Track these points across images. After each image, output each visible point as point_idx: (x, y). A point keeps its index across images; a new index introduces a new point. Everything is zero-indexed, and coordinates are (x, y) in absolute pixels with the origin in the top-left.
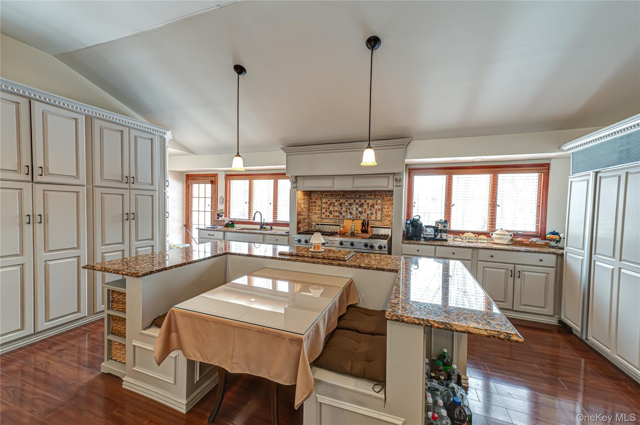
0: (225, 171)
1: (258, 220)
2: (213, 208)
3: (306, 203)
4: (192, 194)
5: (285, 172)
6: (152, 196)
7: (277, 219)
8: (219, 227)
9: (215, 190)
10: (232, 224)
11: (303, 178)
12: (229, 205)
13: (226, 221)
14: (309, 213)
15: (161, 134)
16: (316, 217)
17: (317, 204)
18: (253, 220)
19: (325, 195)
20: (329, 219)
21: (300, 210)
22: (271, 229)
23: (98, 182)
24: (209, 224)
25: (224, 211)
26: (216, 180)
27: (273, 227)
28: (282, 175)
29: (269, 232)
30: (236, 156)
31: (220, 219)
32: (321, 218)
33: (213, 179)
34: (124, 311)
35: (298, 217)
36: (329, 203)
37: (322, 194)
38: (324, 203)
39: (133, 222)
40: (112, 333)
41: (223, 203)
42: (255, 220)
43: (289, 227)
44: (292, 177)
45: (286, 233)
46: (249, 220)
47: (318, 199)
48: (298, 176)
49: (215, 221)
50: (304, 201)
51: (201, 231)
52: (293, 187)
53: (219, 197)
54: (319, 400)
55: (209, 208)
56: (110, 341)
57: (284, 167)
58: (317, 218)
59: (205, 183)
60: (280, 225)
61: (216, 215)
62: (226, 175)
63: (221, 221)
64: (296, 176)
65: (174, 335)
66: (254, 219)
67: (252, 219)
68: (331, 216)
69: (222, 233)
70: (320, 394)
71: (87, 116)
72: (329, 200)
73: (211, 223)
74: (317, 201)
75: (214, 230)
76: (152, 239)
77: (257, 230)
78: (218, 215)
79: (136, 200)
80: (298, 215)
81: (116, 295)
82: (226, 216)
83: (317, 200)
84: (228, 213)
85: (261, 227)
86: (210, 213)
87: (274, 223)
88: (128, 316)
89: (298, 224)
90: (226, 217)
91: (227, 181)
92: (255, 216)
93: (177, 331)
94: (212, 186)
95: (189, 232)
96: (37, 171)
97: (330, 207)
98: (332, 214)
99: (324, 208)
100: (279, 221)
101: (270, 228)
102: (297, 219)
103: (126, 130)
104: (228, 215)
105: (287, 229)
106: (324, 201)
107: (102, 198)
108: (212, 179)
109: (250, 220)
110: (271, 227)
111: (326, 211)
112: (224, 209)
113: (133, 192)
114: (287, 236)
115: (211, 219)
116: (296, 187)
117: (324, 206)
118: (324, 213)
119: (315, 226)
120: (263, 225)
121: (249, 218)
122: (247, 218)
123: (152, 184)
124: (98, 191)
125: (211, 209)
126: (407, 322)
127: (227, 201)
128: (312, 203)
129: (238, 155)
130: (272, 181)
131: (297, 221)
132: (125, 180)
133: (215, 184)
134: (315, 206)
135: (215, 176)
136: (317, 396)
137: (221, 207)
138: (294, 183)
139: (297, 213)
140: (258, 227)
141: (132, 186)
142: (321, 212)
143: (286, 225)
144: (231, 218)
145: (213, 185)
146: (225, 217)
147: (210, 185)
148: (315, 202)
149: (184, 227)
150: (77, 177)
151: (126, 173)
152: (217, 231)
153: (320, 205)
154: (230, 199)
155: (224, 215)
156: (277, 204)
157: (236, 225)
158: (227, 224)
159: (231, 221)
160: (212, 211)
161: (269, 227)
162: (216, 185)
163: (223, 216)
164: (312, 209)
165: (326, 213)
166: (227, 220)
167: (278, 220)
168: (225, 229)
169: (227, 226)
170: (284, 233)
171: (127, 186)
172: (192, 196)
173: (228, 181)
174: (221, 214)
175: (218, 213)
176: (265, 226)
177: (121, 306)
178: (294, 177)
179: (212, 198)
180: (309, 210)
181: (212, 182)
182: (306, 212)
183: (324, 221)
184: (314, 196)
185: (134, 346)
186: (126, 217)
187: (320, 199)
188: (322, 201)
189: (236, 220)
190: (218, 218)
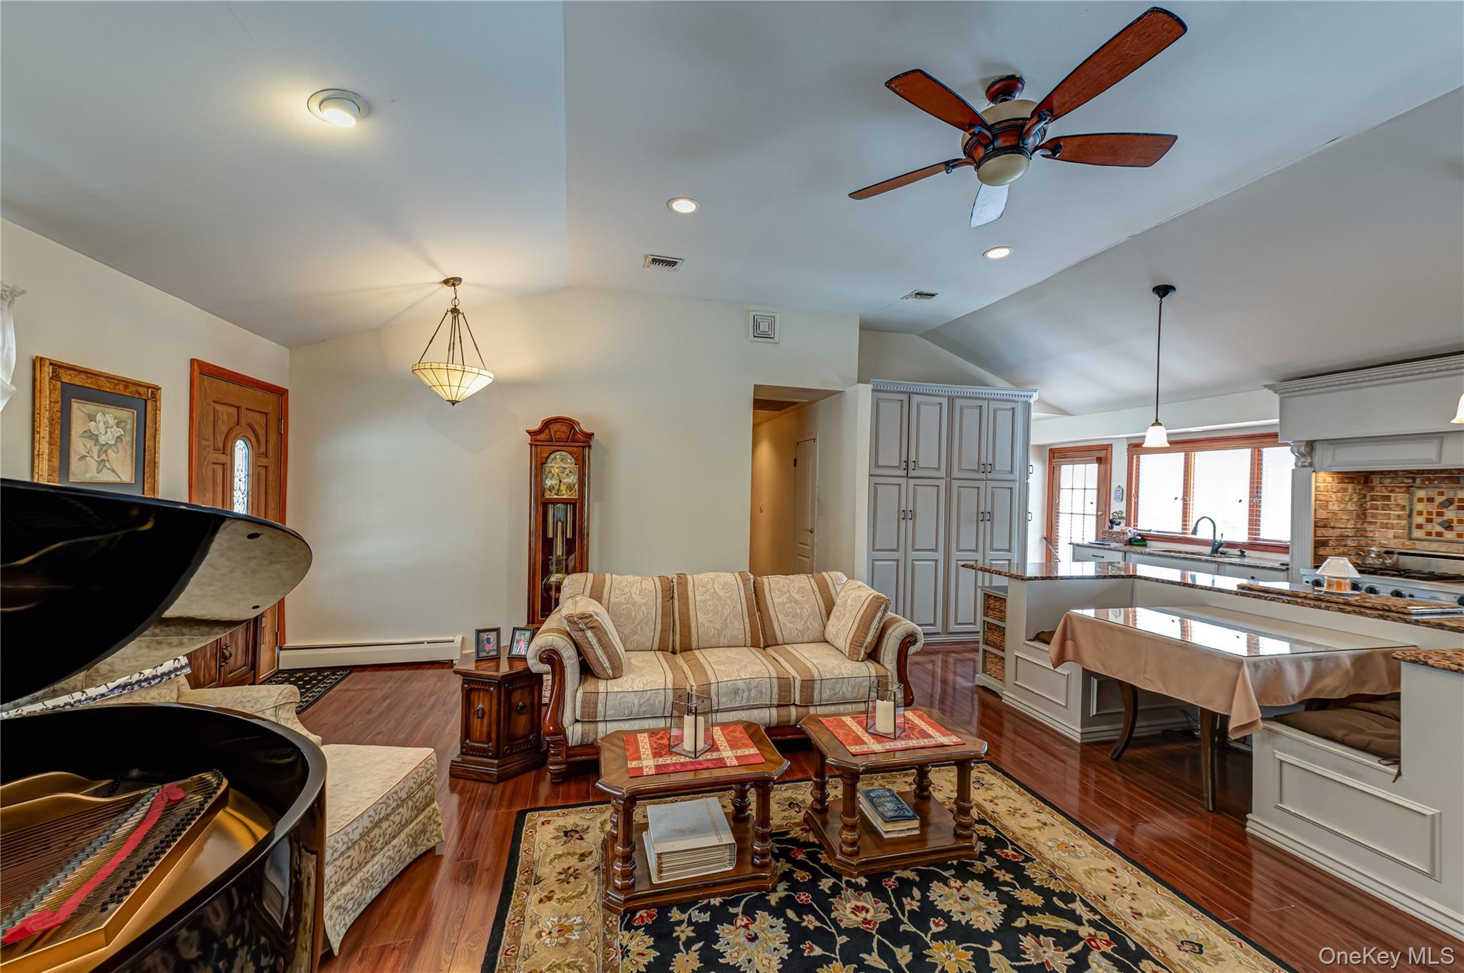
0: (1128, 438)
1: (1205, 533)
2: (1100, 509)
3: (1351, 500)
4: (1059, 483)
5: (1277, 430)
6: (1011, 488)
7: (1259, 534)
8: (1114, 545)
9: (1105, 474)
10: (1142, 540)
11: (1332, 444)
12: (1136, 503)
13: (1129, 534)
14: (1362, 524)
15: (1026, 399)
16: (1391, 536)
17: (1393, 502)
18: (1192, 534)
19: (1423, 481)
20: (1441, 541)
21: (1322, 514)
22: (1242, 555)
23: (956, 474)
24: (1091, 537)
25: (1124, 515)
26: (1109, 455)
27: (1247, 553)
28: (1270, 438)
29: (1237, 560)
30: (1153, 425)
31: (1116, 528)
32: (1410, 539)
33: (1102, 454)
34: (1003, 619)
35: (1318, 532)
36: (1439, 499)
37: (1414, 479)
38: (1420, 500)
39: (988, 524)
40: (986, 644)
41: (1122, 500)
42: (1198, 533)
43: (1288, 553)
44: (1297, 444)
45: (1281, 564)
46: (1183, 533)
47: (1397, 489)
48: (1315, 441)
49: (1104, 532)
50: (1340, 494)
51: (1077, 548)
52: (1300, 464)
53: (1114, 486)
54: (1278, 756)
55: (1092, 509)
56: (985, 651)
57: (1277, 421)
58: (1395, 537)
59: (1086, 463)
60: (1269, 548)
61: (1106, 522)
62: (1129, 445)
63: (1117, 533)
64: (1308, 441)
65: (1069, 643)
66: (1195, 532)
67: (1191, 531)
68: (1449, 535)
69: (1120, 554)
70: (1279, 750)
71: (949, 397)
72: (1441, 494)
73: (1097, 536)
74: (1392, 495)
75: (1105, 549)
76: (1009, 550)
77: (1204, 555)
78: (1112, 522)
79: (993, 494)
80: (1316, 526)
81: (992, 602)
82: (1128, 524)
83: (1392, 491)
84: (1132, 518)
85: (1215, 551)
86: (1095, 517)
87: (1250, 544)
88: (1008, 625)
89: (1316, 548)
90: (1130, 526)
91: (1132, 457)
92: (1198, 527)
93: (1073, 640)
94: (1099, 467)
95: (1053, 551)
96: (911, 465)
97: (1444, 510)
98: (1452, 530)
99: (1420, 513)
100: (1264, 540)
101: (1239, 553)
102: (1315, 536)
103: (984, 404)
104: (1132, 522)
105: (1285, 558)
106: (1421, 494)
107: (959, 493)
108: (1100, 455)
109: (1186, 533)
110: (1243, 552)
111: (1429, 520)
112: (1124, 510)
113: (990, 484)
114: (1282, 570)
115: (1097, 528)
116: (1311, 465)
117: (1419, 507)
118: (1420, 527)
119: (1379, 556)
120: (1217, 547)
121: (1183, 529)
122: (1180, 530)
123: (1012, 472)
124: (956, 484)
125: (1097, 511)
126: (1433, 666)
127: (1131, 494)
128: (1376, 500)
129: (1157, 423)
130: (1247, 453)
131: (1315, 540)
132: (982, 468)
133: (1106, 463)
134: (1387, 507)
135: (1107, 448)
136: (1275, 751)
137: (1118, 506)
138: (1303, 455)
139: (1315, 522)
140: (1208, 550)
141: (990, 476)
142: (1410, 523)
143: (1281, 548)
144: (1139, 528)
145: (1102, 466)
146: (1126, 525)
147: (1096, 465)
148: (1388, 498)
149: (1044, 541)
150: (938, 469)
151: (983, 461)
152: (1109, 549)
153: (1404, 506)
154: (1137, 492)
155: (1123, 523)
156: (1260, 501)
157: (1149, 543)
158: (1130, 539)
159: (1139, 535)
160: (1100, 513)
161: (1236, 552)
162: (1109, 466)
163: (1123, 525)
164: (1374, 516)
165: (1429, 527)
166: (1130, 532)
167: (1263, 536)
168: (1127, 548)
169: (1130, 542)
170: (1277, 565)
171: (983, 476)
172: (1059, 486)
173: (1135, 457)
174: (1117, 521)
175: (1111, 517)
176: (1225, 550)
177: (998, 614)
178: (1304, 443)
179: (1099, 489)
180: (1362, 515)
181: (1099, 460)
182: (1352, 522)
183: (1419, 545)
184: (1381, 483)
185: (1017, 657)
186: (981, 517)
187: (1403, 490)
188: (1412, 495)
189: (1152, 533)
190: (1111, 528)
